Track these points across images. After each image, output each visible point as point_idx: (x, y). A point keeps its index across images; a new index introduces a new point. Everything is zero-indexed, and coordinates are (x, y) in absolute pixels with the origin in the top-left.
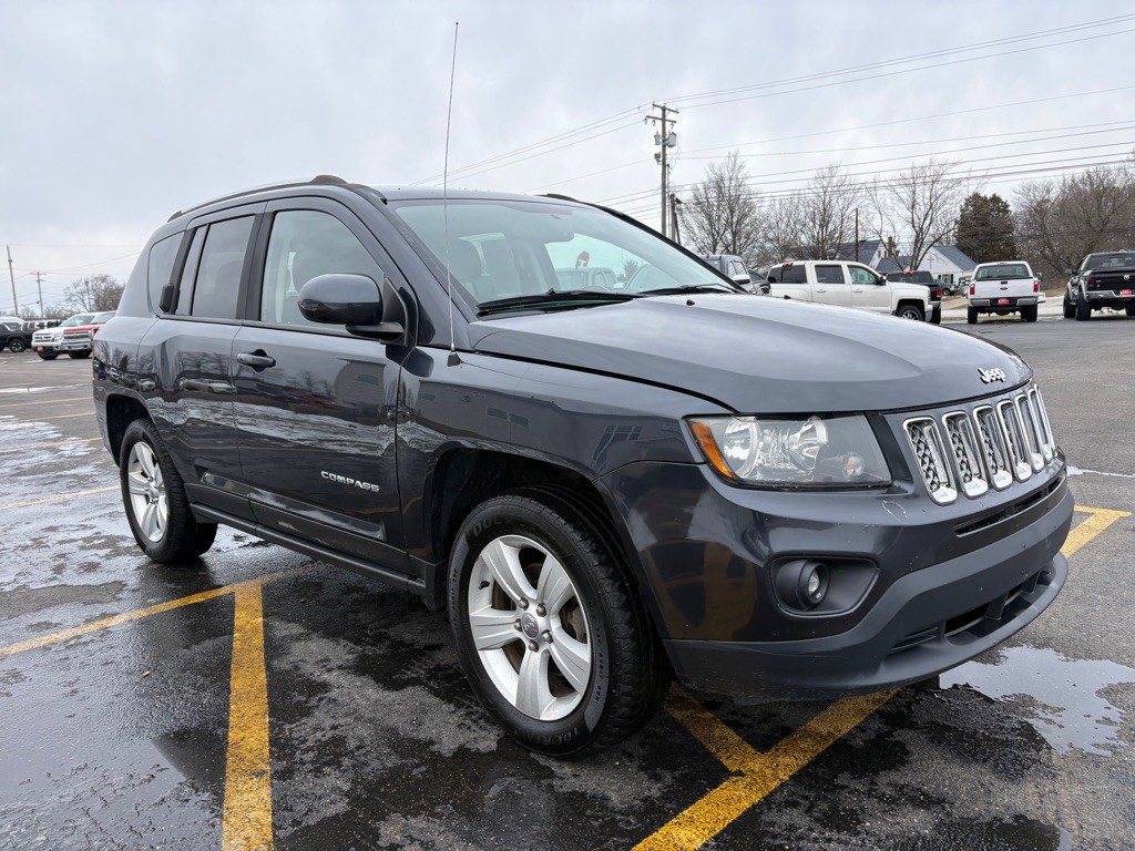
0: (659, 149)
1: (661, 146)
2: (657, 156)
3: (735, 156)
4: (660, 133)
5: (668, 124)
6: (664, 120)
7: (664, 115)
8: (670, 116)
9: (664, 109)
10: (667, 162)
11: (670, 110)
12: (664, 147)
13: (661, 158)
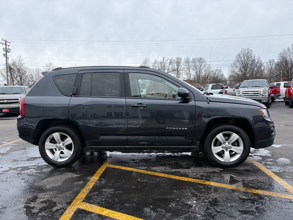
0: (5, 53)
1: (5, 52)
2: (4, 55)
3: (20, 57)
4: (5, 48)
5: (7, 46)
6: (6, 44)
7: (6, 43)
8: (8, 44)
9: (6, 41)
10: (8, 57)
11: (8, 42)
12: (6, 52)
13: (5, 55)
